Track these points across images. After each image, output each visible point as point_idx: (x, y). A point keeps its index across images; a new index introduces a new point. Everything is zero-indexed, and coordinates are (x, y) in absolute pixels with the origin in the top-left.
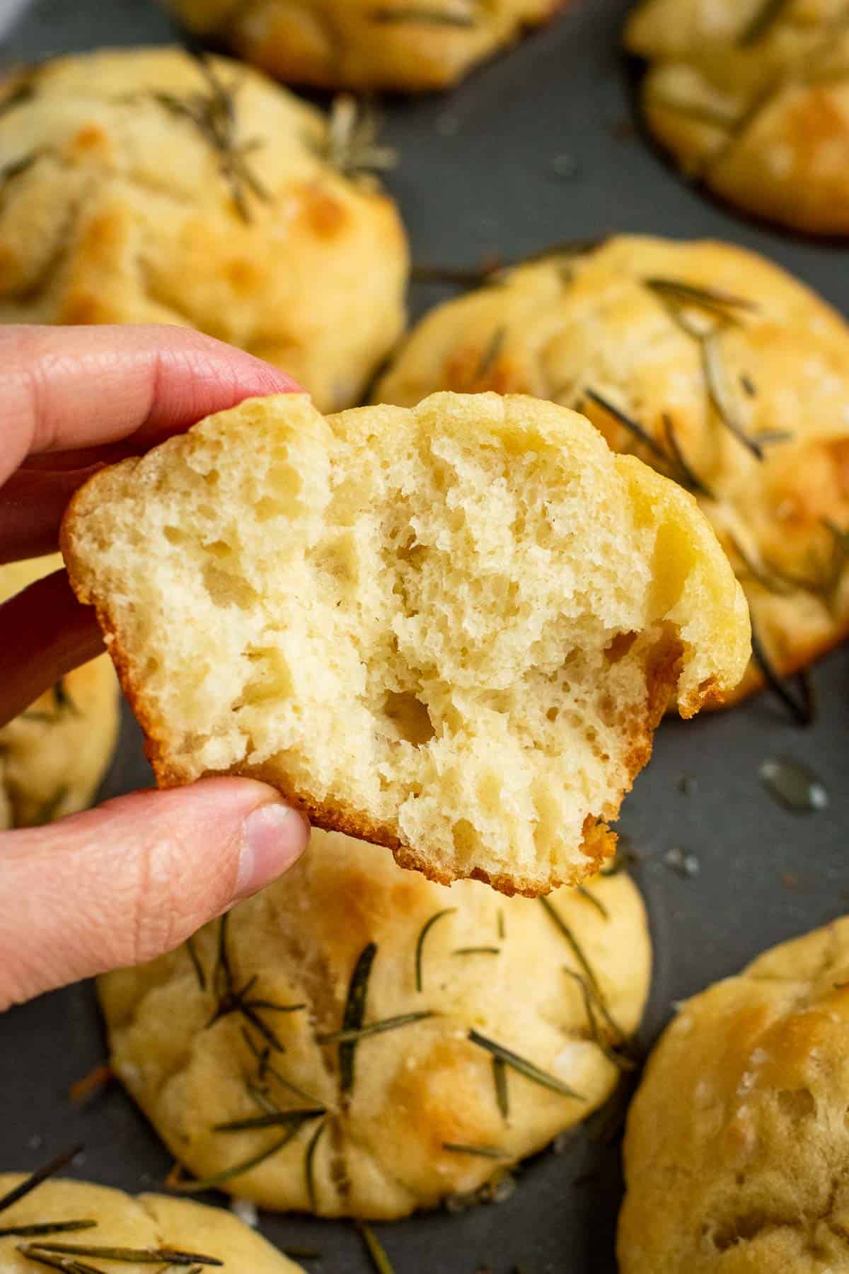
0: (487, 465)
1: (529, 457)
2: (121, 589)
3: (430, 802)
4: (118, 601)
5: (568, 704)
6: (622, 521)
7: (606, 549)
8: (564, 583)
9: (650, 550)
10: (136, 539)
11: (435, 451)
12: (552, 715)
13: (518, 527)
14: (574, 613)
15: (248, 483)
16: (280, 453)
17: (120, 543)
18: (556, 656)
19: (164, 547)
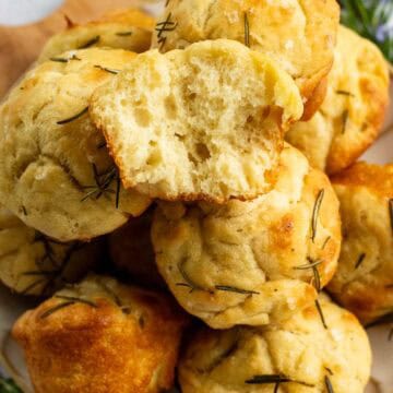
0: (209, 63)
1: (221, 58)
2: (110, 123)
3: (210, 179)
4: (109, 127)
5: (254, 135)
6: (253, 71)
7: (250, 82)
8: (238, 95)
9: (263, 79)
10: (113, 106)
11: (192, 62)
12: (249, 140)
13: (221, 81)
14: (244, 104)
15: (145, 80)
16: (152, 69)
17: (108, 108)
18: (243, 120)
19: (120, 107)
